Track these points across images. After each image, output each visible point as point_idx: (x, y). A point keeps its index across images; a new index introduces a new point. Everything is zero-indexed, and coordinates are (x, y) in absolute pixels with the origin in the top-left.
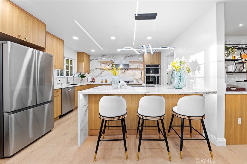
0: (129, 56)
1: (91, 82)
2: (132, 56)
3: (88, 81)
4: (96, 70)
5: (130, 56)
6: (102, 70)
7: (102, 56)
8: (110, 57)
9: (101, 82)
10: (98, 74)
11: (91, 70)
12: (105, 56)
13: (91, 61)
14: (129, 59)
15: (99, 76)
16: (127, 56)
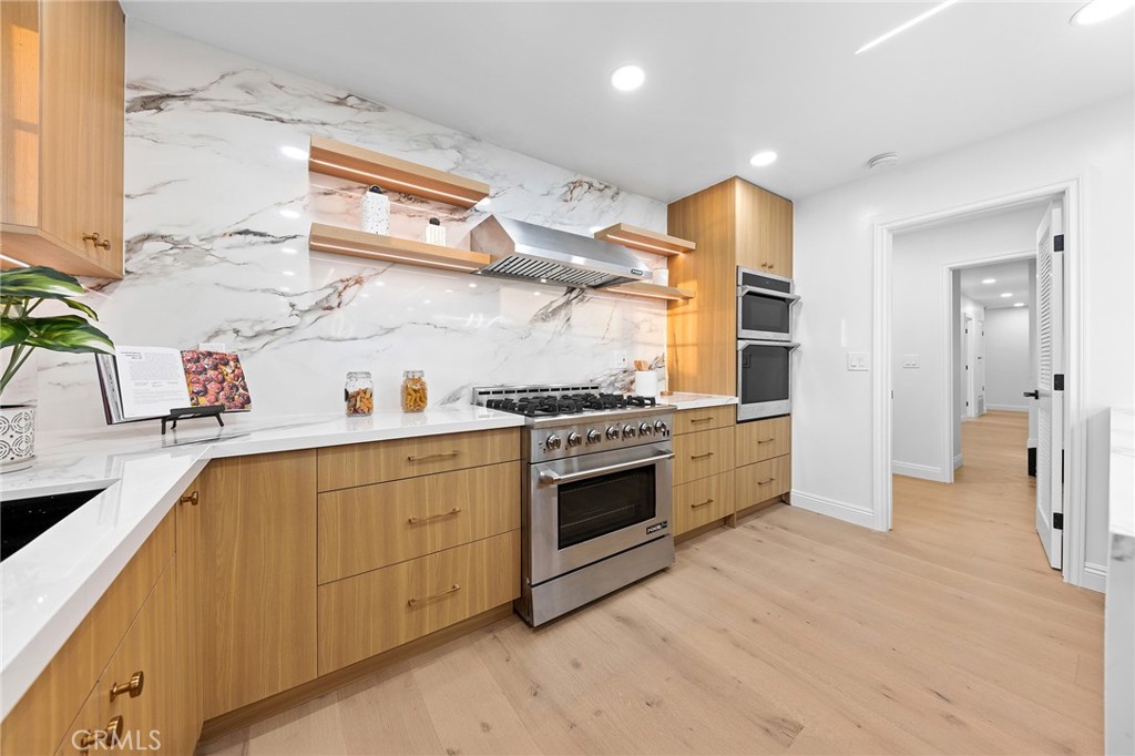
0: (591, 186)
1: (175, 416)
2: (609, 192)
3: (132, 410)
4: (233, 255)
5: (596, 184)
6: (348, 269)
7: (341, 102)
8: (437, 146)
9: (354, 410)
10: (279, 313)
11: (150, 247)
12: (381, 109)
13: (154, 102)
14: (595, 210)
15: (298, 335)
16: (580, 183)
